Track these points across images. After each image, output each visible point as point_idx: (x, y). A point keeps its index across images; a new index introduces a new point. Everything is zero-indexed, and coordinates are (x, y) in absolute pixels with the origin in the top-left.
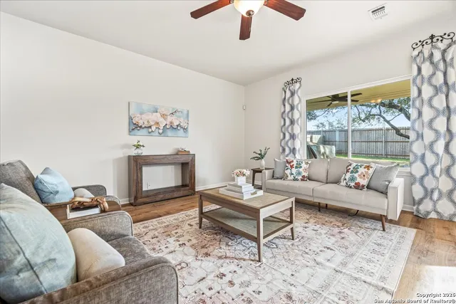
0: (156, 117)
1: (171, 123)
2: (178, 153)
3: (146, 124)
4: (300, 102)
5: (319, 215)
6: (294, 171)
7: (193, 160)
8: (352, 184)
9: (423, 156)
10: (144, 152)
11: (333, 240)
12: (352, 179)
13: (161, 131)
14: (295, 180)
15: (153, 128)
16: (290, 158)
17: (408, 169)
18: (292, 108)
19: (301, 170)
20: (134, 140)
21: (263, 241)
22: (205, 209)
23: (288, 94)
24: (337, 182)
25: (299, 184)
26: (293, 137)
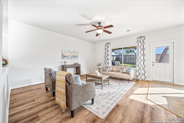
0: (69, 54)
1: (73, 55)
2: (75, 64)
3: (67, 56)
4: (110, 49)
5: (115, 80)
6: (109, 69)
7: (80, 66)
8: (122, 72)
9: (139, 65)
10: (67, 64)
11: (118, 84)
12: (122, 71)
13: (71, 58)
14: (109, 71)
15: (69, 57)
16: (107, 65)
17: (135, 68)
18: (108, 51)
19: (110, 69)
20: (64, 60)
21: (103, 84)
22: (88, 79)
23: (107, 47)
24: (119, 72)
25: (110, 72)
26: (108, 59)
